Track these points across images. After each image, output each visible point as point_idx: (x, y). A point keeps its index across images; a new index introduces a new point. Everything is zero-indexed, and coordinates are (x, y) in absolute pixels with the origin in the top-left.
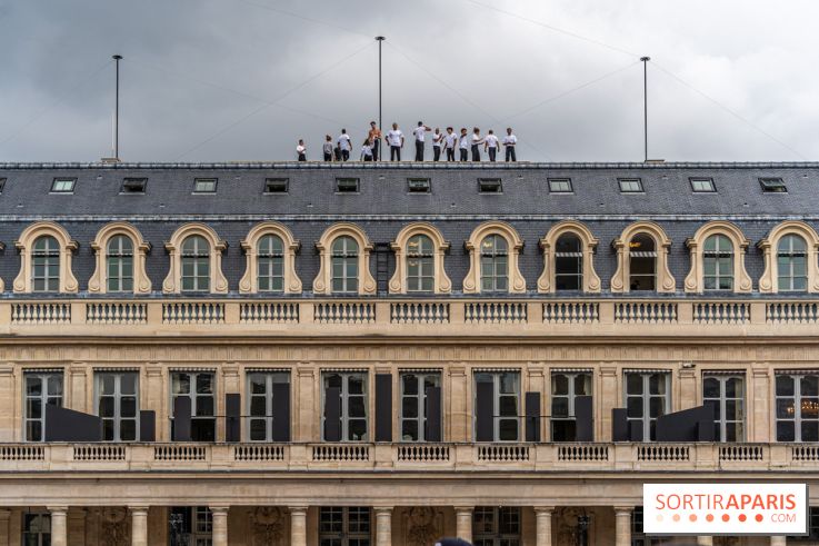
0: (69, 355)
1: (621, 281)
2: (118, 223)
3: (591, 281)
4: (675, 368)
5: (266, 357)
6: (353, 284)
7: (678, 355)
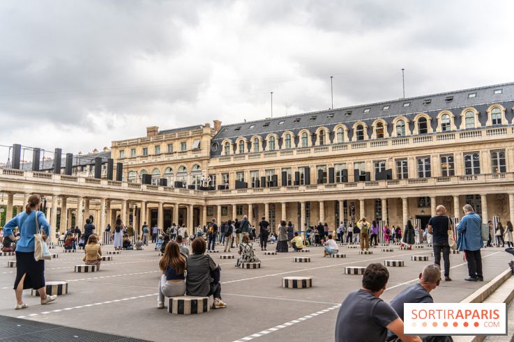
0: (245, 168)
1: (374, 136)
2: (255, 135)
3: (366, 137)
4: (387, 159)
5: (286, 165)
6: (307, 144)
7: (388, 155)
